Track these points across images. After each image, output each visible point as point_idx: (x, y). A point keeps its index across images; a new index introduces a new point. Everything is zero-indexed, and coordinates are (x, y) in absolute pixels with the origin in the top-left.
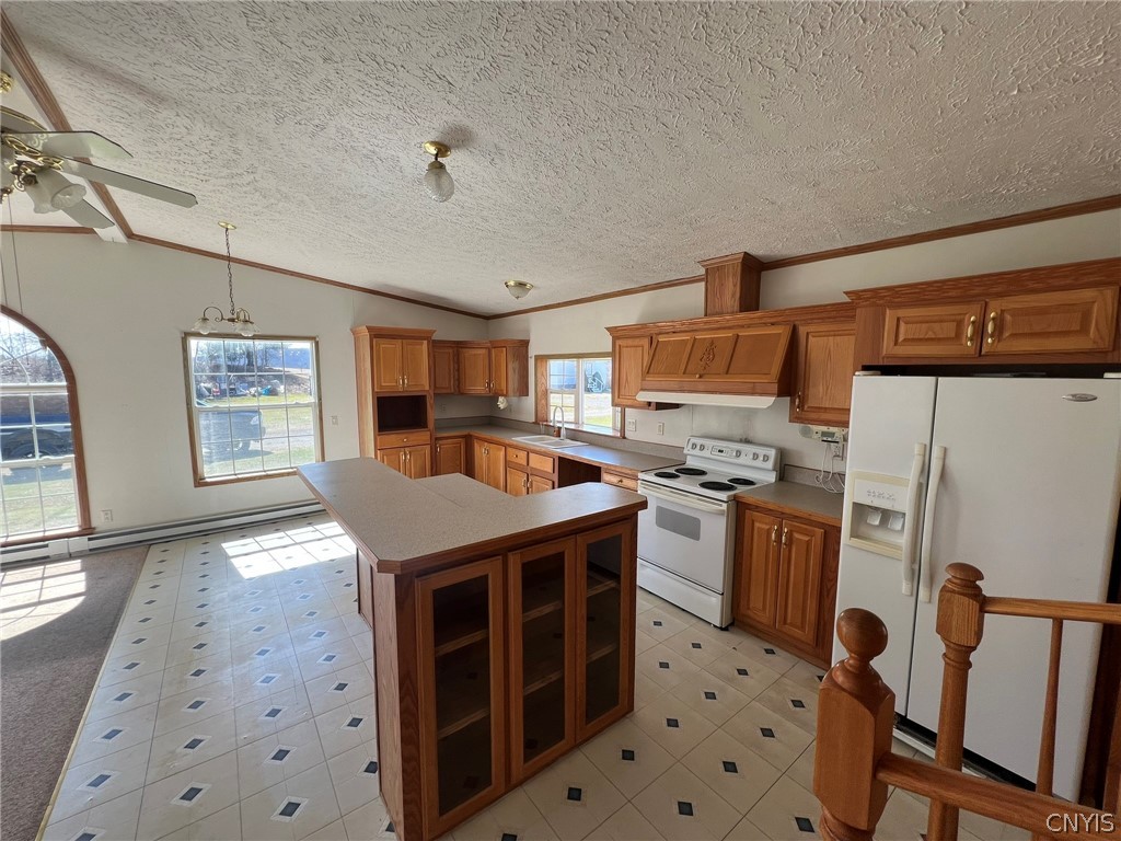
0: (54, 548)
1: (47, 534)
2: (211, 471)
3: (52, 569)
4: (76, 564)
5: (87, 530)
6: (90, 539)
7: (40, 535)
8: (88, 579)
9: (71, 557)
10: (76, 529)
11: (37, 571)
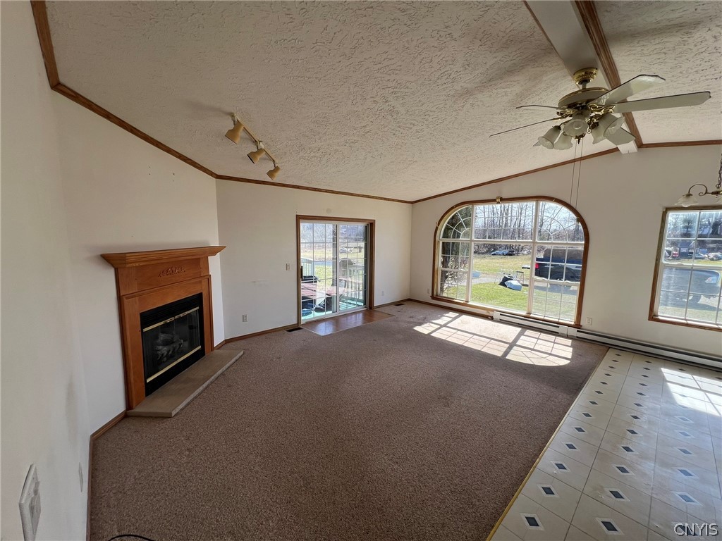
0: (562, 329)
1: (560, 321)
2: (664, 312)
3: (559, 339)
4: (569, 342)
5: (577, 326)
6: (578, 331)
7: (557, 320)
8: (574, 352)
9: (567, 337)
10: (573, 323)
11: (552, 338)
